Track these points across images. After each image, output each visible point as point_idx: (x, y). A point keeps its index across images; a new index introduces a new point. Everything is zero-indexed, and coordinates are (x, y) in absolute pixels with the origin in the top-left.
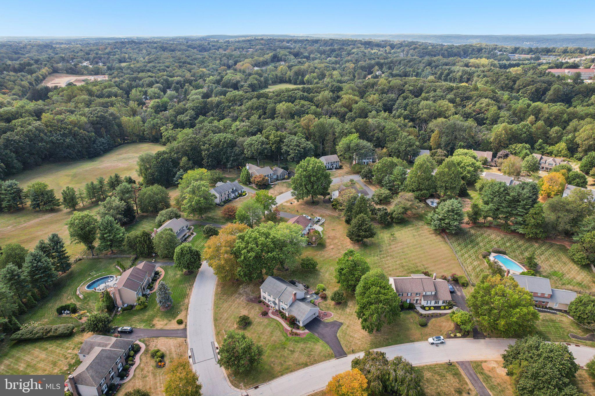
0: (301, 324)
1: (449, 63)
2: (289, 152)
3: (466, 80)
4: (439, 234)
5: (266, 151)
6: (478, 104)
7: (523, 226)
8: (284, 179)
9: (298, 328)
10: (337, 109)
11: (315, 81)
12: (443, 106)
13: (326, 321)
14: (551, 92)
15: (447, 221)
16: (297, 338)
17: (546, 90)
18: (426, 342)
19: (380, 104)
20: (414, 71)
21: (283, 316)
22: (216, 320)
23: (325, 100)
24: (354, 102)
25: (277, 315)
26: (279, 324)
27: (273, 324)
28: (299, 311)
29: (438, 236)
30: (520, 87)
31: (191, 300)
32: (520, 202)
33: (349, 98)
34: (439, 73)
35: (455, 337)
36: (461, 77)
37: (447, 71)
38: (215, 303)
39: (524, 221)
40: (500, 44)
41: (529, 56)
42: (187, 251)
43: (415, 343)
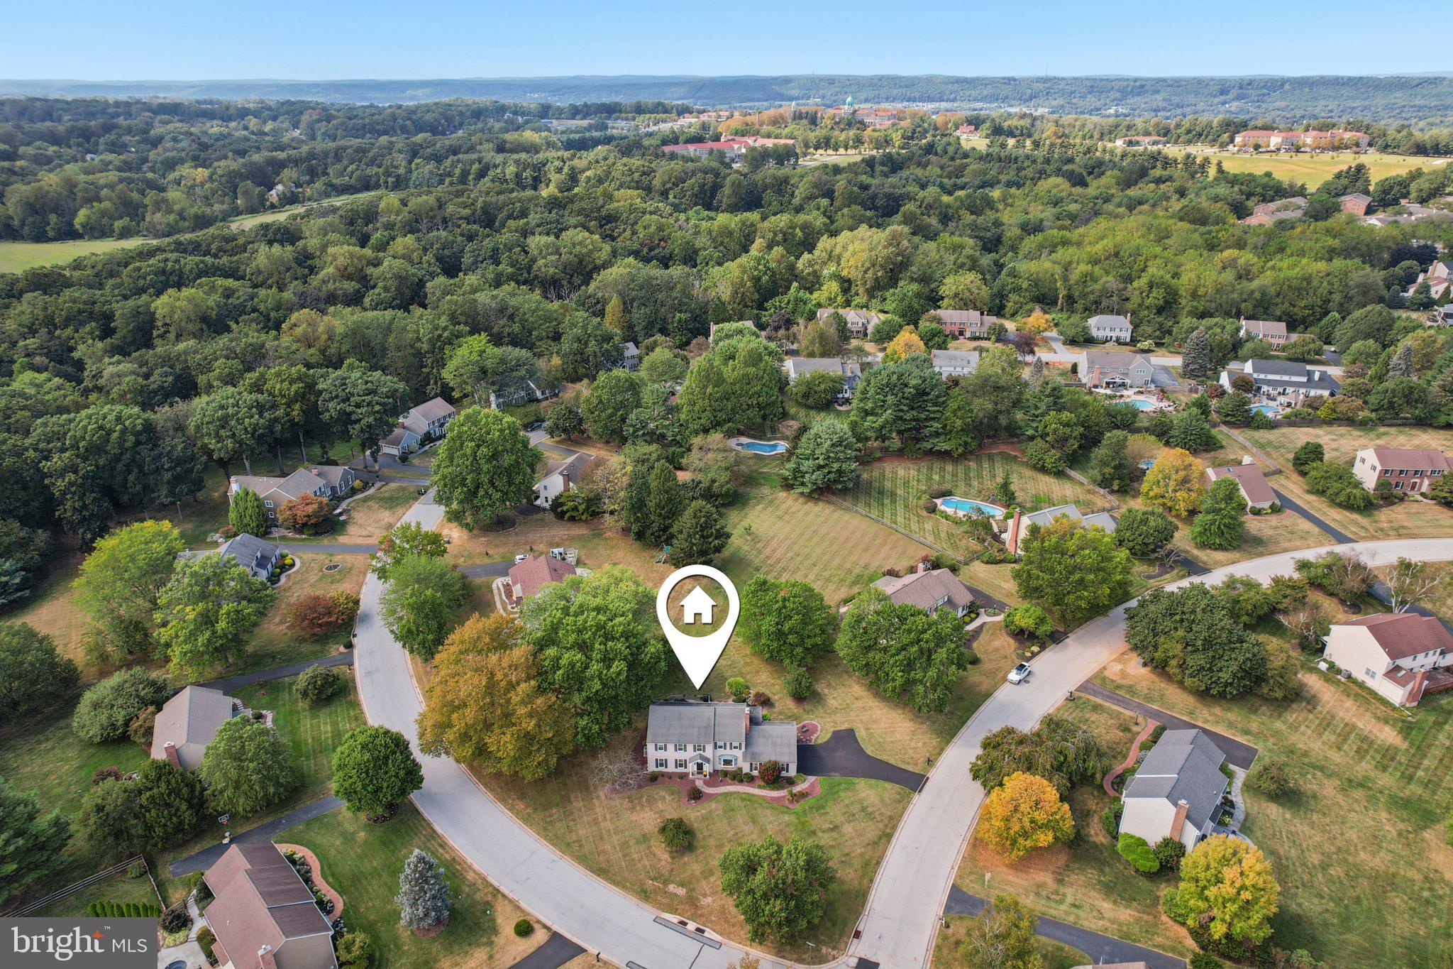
0: (792, 772)
1: (460, 147)
2: (351, 414)
3: (530, 181)
4: (818, 499)
5: (278, 428)
6: (639, 227)
7: (943, 437)
8: (354, 491)
9: (791, 782)
10: (331, 286)
11: (118, 224)
12: (581, 243)
13: (819, 742)
14: (727, 190)
15: (836, 466)
16: (810, 801)
17: (716, 187)
18: (1007, 684)
19: (429, 257)
20: (387, 174)
21: (738, 777)
22: (602, 872)
23: (282, 269)
24: (364, 262)
25: (722, 783)
26: (749, 798)
27: (736, 803)
28: (774, 744)
29: (820, 503)
30: (668, 186)
31: (476, 866)
32: (928, 394)
33: (352, 255)
34: (457, 171)
35: (1034, 655)
36: (518, 175)
37: (476, 166)
38: (551, 841)
39: (944, 427)
40: (507, 100)
41: (585, 123)
42: (386, 746)
43: (995, 694)
